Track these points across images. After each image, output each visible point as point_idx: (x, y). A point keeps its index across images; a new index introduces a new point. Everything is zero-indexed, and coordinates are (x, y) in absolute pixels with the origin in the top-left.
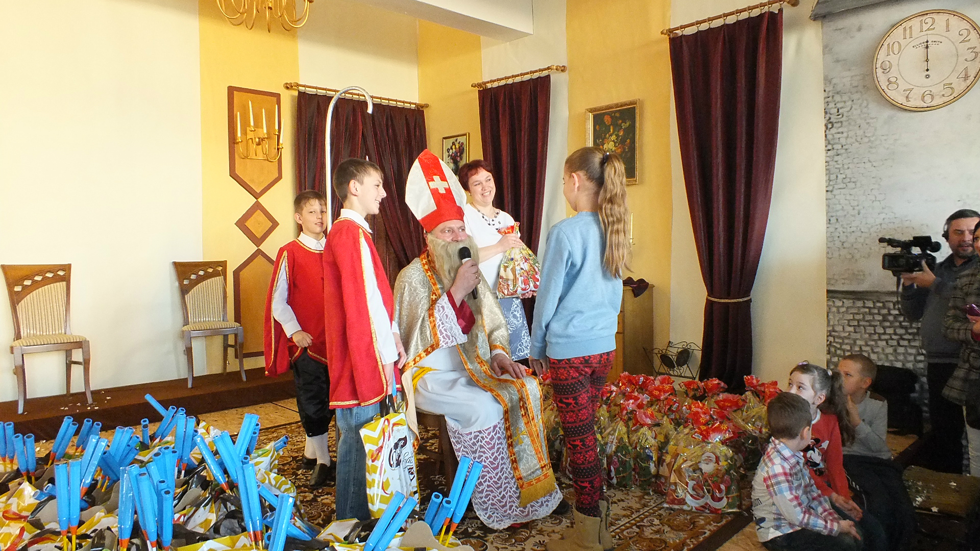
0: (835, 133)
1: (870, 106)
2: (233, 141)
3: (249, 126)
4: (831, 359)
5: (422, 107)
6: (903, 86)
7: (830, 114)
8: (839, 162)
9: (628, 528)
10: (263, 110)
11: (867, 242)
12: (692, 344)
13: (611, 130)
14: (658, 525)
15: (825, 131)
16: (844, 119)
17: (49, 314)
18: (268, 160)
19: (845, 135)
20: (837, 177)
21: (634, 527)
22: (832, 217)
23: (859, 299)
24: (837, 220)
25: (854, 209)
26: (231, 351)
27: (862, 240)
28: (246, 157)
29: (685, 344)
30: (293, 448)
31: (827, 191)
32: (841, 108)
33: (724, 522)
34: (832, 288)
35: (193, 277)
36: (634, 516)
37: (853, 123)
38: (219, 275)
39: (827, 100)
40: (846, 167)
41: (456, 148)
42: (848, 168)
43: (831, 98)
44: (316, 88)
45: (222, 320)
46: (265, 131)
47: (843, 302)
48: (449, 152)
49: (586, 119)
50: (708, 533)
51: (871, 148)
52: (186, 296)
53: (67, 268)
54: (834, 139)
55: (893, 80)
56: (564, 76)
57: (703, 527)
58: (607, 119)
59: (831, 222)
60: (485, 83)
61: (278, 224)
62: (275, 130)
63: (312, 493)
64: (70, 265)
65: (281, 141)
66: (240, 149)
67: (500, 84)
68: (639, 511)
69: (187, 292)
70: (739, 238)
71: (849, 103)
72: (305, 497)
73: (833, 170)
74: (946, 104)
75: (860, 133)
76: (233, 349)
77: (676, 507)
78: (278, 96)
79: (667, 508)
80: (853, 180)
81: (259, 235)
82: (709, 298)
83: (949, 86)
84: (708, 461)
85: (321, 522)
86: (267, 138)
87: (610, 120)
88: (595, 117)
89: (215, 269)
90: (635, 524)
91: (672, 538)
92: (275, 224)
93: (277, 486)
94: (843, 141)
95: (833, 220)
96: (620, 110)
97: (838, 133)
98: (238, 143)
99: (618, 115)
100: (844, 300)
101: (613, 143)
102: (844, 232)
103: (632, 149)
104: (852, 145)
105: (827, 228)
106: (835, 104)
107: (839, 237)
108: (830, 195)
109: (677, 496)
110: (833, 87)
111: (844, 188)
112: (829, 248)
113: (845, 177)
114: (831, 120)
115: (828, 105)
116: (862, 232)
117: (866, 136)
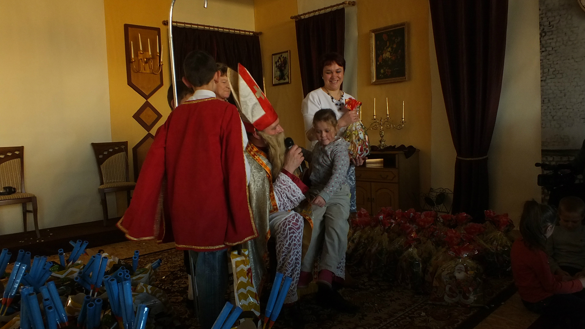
1: (573, 19)
2: (128, 61)
3: (140, 50)
5: (258, 34)
7: (544, 26)
8: (550, 60)
9: (402, 319)
10: (149, 40)
11: (571, 115)
12: (446, 190)
13: (388, 44)
14: (425, 316)
15: (540, 38)
16: (554, 29)
17: (10, 179)
18: (153, 73)
19: (555, 40)
20: (549, 70)
21: (407, 318)
22: (545, 98)
23: (565, 155)
24: (549, 100)
25: (561, 92)
27: (567, 114)
28: (138, 72)
29: (442, 189)
30: (172, 265)
31: (541, 81)
32: (552, 21)
33: (472, 313)
34: (545, 148)
35: (105, 153)
36: (407, 310)
37: (560, 32)
38: (123, 151)
39: (542, 16)
40: (555, 63)
41: (281, 61)
42: (557, 64)
44: (184, 23)
45: (125, 181)
46: (150, 53)
47: (553, 158)
48: (276, 64)
49: (370, 38)
50: (460, 322)
51: (574, 48)
52: (101, 166)
53: (21, 149)
54: (546, 43)
56: (354, 9)
57: (457, 317)
58: (385, 37)
60: (300, 16)
61: (161, 116)
62: (157, 52)
63: (182, 296)
64: (23, 147)
65: (161, 60)
66: (134, 66)
67: (310, 16)
68: (411, 307)
69: (102, 163)
71: (558, 18)
72: (177, 299)
73: (546, 66)
75: (566, 38)
77: (437, 303)
78: (158, 30)
79: (431, 304)
80: (560, 72)
81: (149, 124)
82: (458, 157)
84: (460, 271)
85: (187, 317)
86: (152, 58)
87: (387, 37)
88: (376, 35)
89: (120, 147)
90: (408, 316)
92: (159, 116)
93: (153, 294)
94: (553, 45)
95: (546, 101)
96: (394, 30)
97: (550, 39)
98: (132, 62)
99: (392, 33)
100: (554, 157)
101: (389, 53)
102: (554, 109)
103: (403, 57)
104: (559, 47)
105: (542, 106)
106: (548, 19)
107: (550, 112)
108: (543, 83)
109: (438, 296)
110: (546, 7)
111: (554, 78)
112: (543, 120)
113: (554, 70)
114: (545, 30)
115: (542, 19)
116: (567, 109)
117: (570, 41)
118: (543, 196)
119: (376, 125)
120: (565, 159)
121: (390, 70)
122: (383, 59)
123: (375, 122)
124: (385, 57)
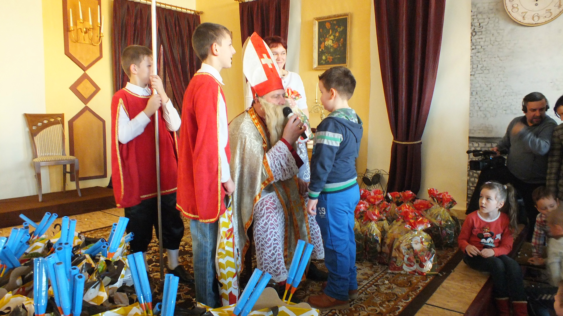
0: (478, 39)
1: (500, 22)
2: (67, 29)
3: (79, 19)
4: (470, 179)
5: (199, 13)
6: (521, 10)
7: (475, 26)
8: (479, 57)
9: (369, 287)
10: (89, 9)
11: (495, 107)
12: (382, 171)
13: (331, 32)
14: (388, 284)
15: (471, 37)
16: (483, 29)
18: (92, 44)
19: (484, 40)
20: (477, 66)
21: (373, 286)
22: (473, 91)
23: (488, 142)
24: (477, 93)
25: (487, 86)
26: (68, 176)
27: (491, 106)
28: (77, 41)
29: (377, 171)
31: (471, 75)
32: (482, 23)
33: (429, 280)
34: (472, 135)
35: (40, 124)
36: (371, 279)
37: (489, 32)
38: (59, 123)
39: (473, 17)
40: (483, 60)
42: (485, 61)
43: (475, 17)
45: (61, 154)
46: (91, 23)
47: (479, 144)
49: (313, 25)
50: (421, 288)
51: (499, 48)
52: (35, 138)
54: (476, 42)
55: (515, 6)
57: (417, 284)
58: (328, 25)
59: (473, 94)
61: (100, 89)
62: (98, 23)
65: (102, 31)
66: (72, 35)
68: (373, 276)
69: (36, 135)
70: (415, 104)
71: (487, 20)
73: (475, 62)
74: (546, 22)
75: (493, 39)
76: (69, 174)
77: (397, 272)
79: (390, 273)
80: (488, 68)
81: (86, 97)
82: (395, 141)
83: (549, 11)
84: (417, 242)
86: (92, 29)
87: (330, 26)
88: (319, 23)
89: (56, 119)
90: (373, 284)
91: (400, 292)
92: (98, 89)
94: (482, 43)
95: (474, 93)
96: (336, 19)
97: (479, 38)
98: (70, 31)
99: (335, 22)
100: (479, 143)
101: (331, 41)
102: (480, 101)
103: (345, 45)
104: (487, 46)
105: (470, 98)
106: (478, 20)
107: (477, 104)
108: (472, 77)
109: (397, 265)
110: (478, 9)
111: (482, 73)
112: (471, 110)
113: (482, 66)
114: (475, 30)
115: (474, 20)
116: (492, 101)
117: (496, 41)
118: (468, 178)
119: (317, 109)
120: (489, 145)
121: (332, 57)
122: (325, 46)
123: (317, 106)
124: (327, 45)
